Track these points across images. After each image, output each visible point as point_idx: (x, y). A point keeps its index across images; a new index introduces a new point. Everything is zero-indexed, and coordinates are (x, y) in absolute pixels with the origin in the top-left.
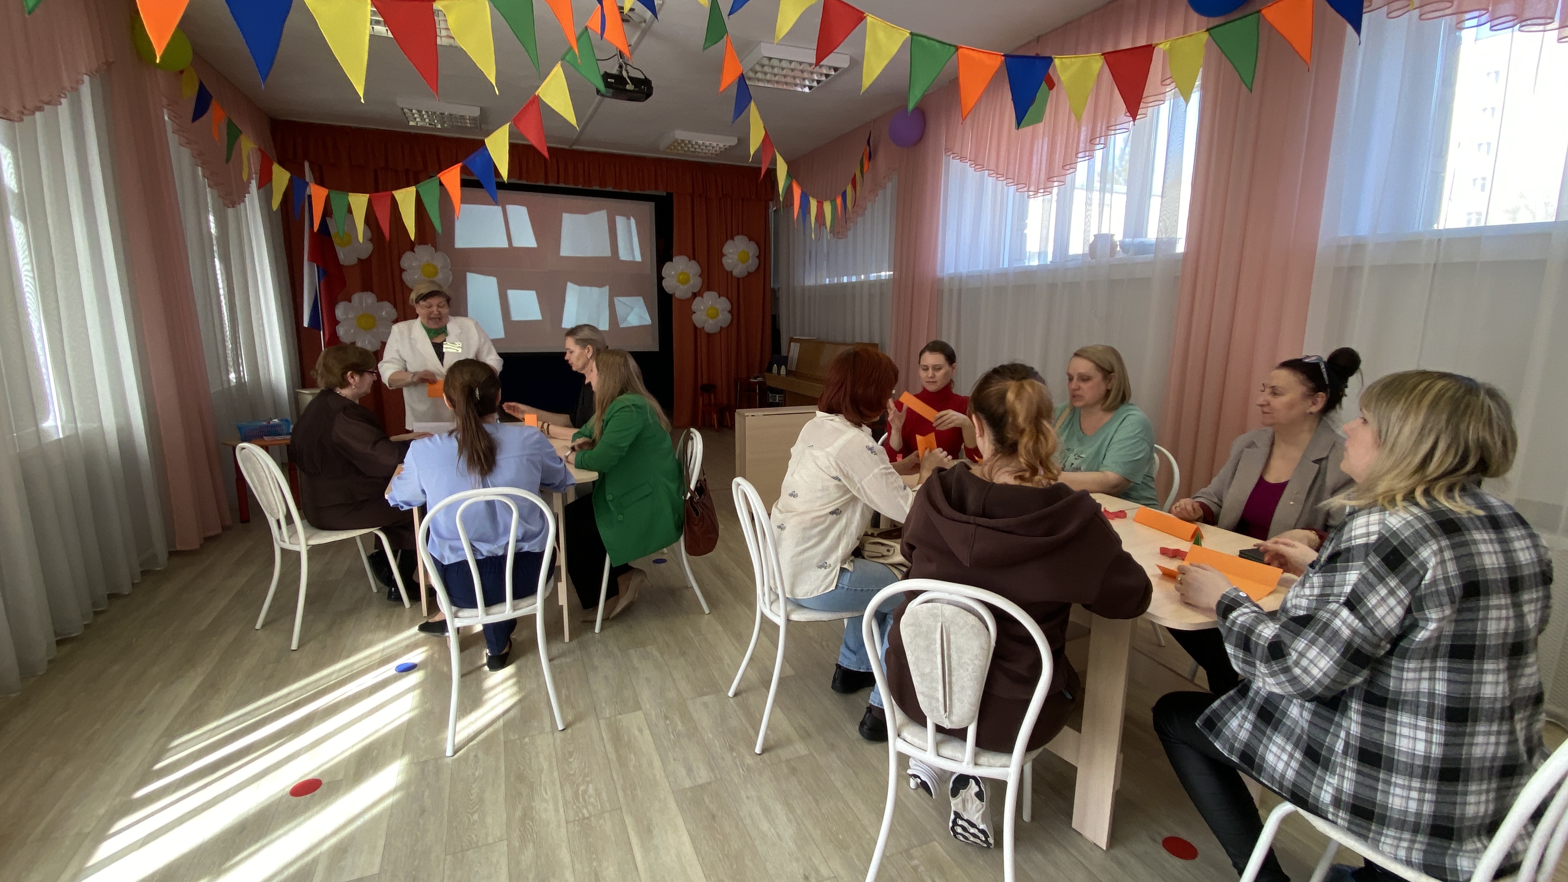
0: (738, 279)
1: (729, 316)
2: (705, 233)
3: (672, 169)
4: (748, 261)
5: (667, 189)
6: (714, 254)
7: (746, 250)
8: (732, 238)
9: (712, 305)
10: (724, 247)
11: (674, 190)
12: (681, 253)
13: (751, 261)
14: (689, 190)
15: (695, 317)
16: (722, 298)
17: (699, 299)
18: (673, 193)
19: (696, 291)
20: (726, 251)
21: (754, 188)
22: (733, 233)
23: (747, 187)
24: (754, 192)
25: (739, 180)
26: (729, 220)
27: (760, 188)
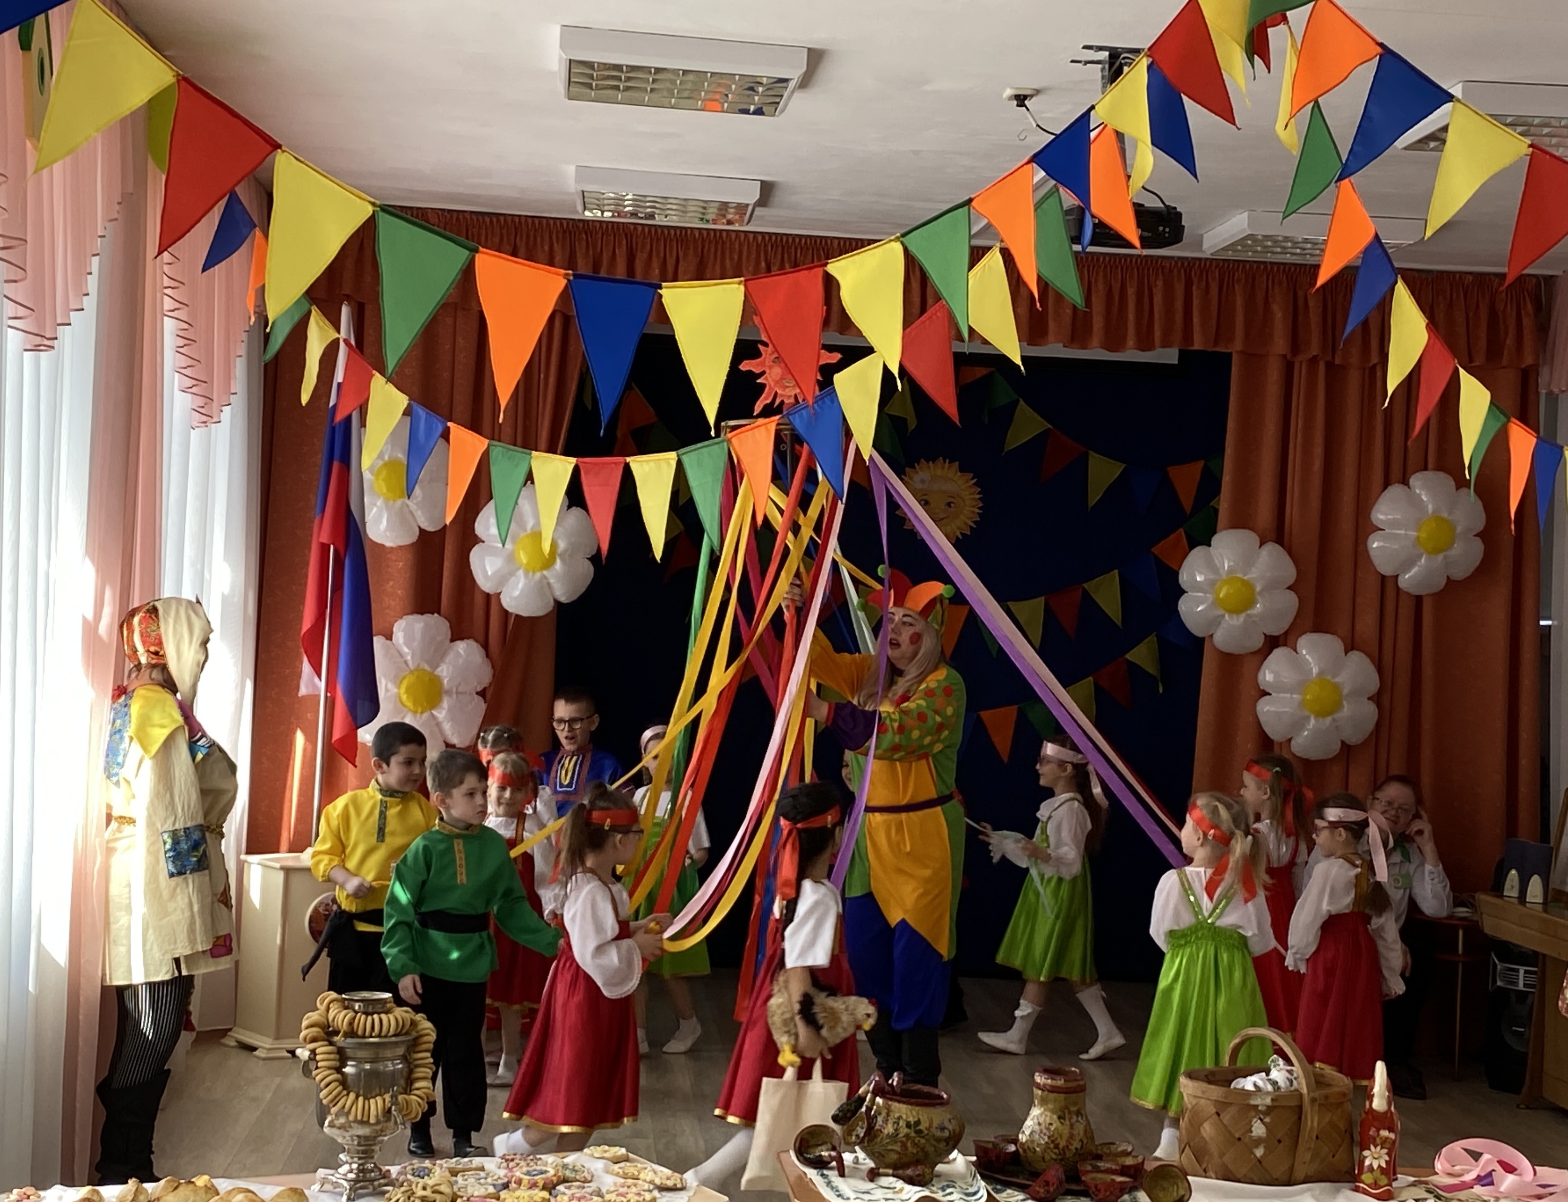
0: (1419, 599)
1: (1371, 711)
2: (1317, 465)
3: (1236, 287)
4: (1450, 546)
5: (1216, 343)
6: (1346, 524)
7: (1445, 515)
8: (1405, 482)
9: (1320, 674)
10: (1376, 507)
11: (1236, 347)
12: (1240, 522)
13: (1457, 550)
14: (1280, 344)
15: (1265, 708)
16: (1356, 657)
17: (1278, 654)
18: (1230, 355)
19: (1276, 629)
20: (1381, 517)
21: (1483, 332)
22: (1409, 464)
23: (1462, 330)
24: (1483, 344)
25: (1436, 311)
26: (1397, 427)
27: (1502, 331)
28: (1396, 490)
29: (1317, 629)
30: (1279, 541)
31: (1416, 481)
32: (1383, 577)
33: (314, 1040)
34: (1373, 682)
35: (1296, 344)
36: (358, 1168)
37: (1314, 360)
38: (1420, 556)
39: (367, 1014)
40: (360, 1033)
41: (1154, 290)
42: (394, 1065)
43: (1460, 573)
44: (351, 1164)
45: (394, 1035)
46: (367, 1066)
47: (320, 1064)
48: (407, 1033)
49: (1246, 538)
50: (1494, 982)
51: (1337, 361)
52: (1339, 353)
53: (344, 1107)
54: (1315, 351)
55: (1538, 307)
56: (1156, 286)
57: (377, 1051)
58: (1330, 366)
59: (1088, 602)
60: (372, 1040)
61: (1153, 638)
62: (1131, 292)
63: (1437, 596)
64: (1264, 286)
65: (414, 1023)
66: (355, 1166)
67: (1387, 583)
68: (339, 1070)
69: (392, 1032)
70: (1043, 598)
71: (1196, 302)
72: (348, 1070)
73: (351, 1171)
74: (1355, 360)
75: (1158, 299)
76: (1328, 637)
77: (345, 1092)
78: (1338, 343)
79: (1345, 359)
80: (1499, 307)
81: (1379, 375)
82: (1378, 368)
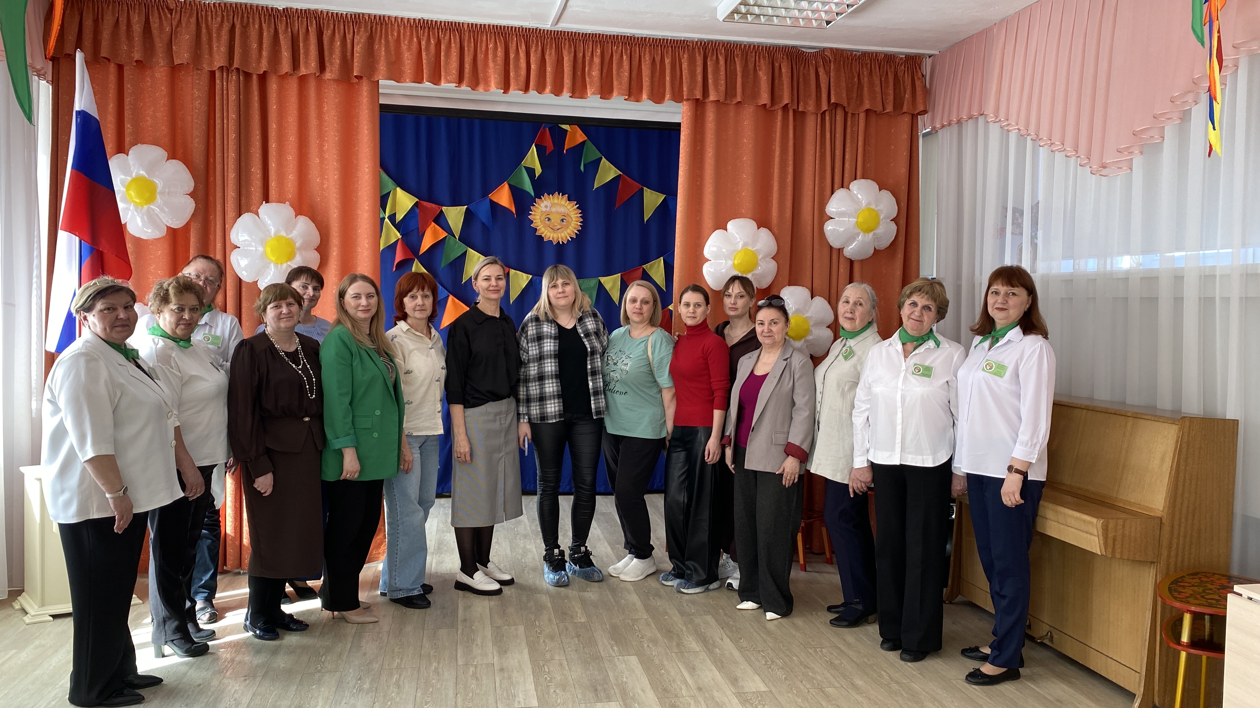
1: (828, 335)
2: (789, 178)
3: (736, 59)
4: (876, 228)
6: (808, 216)
8: (845, 186)
10: (829, 203)
14: (764, 97)
16: (817, 299)
20: (833, 210)
21: (891, 91)
22: (846, 175)
23: (878, 89)
24: (891, 98)
25: (862, 77)
26: (838, 153)
27: (902, 90)
28: (840, 193)
29: (791, 282)
30: (766, 225)
31: (852, 185)
32: (833, 249)
34: (828, 316)
35: (774, 97)
37: (785, 108)
38: (858, 234)
41: (683, 61)
43: (881, 246)
49: (748, 224)
51: (801, 108)
52: (801, 104)
54: (786, 101)
56: (684, 58)
58: (796, 112)
62: (667, 61)
63: (866, 261)
64: (753, 59)
67: (835, 253)
70: (619, 274)
71: (710, 70)
74: (811, 108)
75: (685, 66)
76: (800, 288)
78: (801, 97)
79: (805, 108)
80: (900, 74)
81: (827, 118)
82: (827, 113)
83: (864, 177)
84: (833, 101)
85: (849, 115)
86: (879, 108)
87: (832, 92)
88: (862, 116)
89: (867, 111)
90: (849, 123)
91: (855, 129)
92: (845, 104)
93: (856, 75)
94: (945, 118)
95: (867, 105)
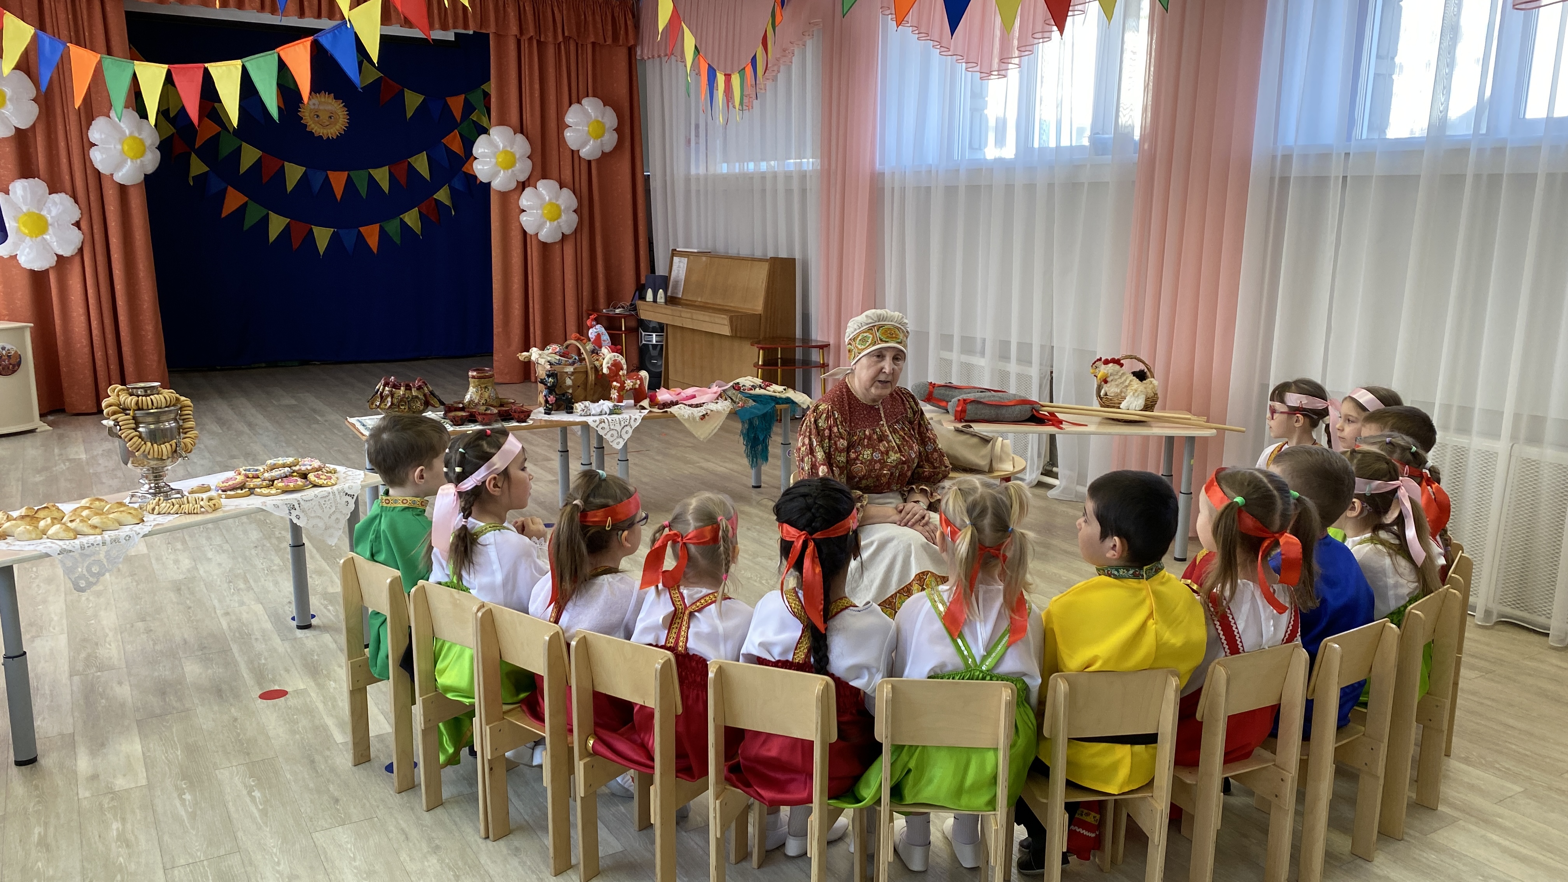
0: (589, 162)
1: (575, 218)
2: (537, 94)
4: (603, 135)
5: (481, 28)
6: (552, 124)
7: (600, 119)
8: (579, 102)
9: (550, 199)
10: (567, 115)
11: (491, 30)
12: (502, 122)
13: (607, 137)
14: (514, 29)
15: (524, 218)
16: (565, 190)
17: (528, 191)
18: (489, 34)
19: (522, 178)
20: (571, 120)
21: (610, 28)
22: (580, 93)
23: (599, 26)
24: (610, 33)
25: (587, 15)
26: (573, 75)
27: (618, 28)
28: (575, 107)
29: (544, 177)
30: (522, 132)
31: (585, 101)
32: (573, 151)
33: (114, 413)
34: (574, 204)
35: (521, 30)
36: (155, 487)
37: (531, 39)
38: (589, 141)
39: (146, 396)
40: (145, 407)
42: (169, 424)
43: (608, 148)
44: (149, 484)
45: (166, 407)
46: (152, 426)
47: (122, 428)
48: (174, 405)
49: (507, 131)
50: (641, 342)
51: (542, 40)
52: (542, 36)
53: (144, 451)
54: (532, 34)
55: (634, 16)
57: (158, 418)
58: (539, 42)
59: (411, 169)
60: (152, 411)
61: (446, 187)
63: (599, 161)
65: (177, 399)
66: (152, 485)
67: (574, 153)
68: (135, 429)
69: (164, 405)
70: (387, 168)
72: (140, 429)
73: (150, 488)
74: (550, 39)
76: (552, 181)
77: (143, 443)
78: (542, 30)
79: (546, 39)
80: (616, 15)
81: (563, 47)
82: (562, 44)
83: (594, 96)
84: (566, 34)
85: (580, 45)
86: (602, 41)
87: (566, 28)
88: (590, 47)
89: (593, 44)
90: (580, 52)
91: (585, 56)
92: (576, 38)
93: (582, 14)
94: (650, 53)
95: (592, 40)
